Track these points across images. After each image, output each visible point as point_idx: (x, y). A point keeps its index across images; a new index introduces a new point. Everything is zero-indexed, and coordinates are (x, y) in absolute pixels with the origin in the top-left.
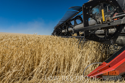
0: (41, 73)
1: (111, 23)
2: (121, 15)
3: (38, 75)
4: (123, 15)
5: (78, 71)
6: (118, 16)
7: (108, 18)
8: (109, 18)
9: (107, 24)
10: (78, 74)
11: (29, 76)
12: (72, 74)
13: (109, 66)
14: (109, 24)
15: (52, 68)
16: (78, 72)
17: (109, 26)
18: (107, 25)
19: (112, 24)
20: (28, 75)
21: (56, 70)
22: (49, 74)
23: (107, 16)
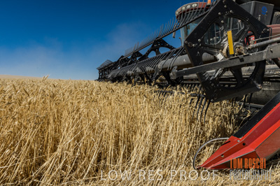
0: (63, 169)
1: (245, 59)
2: (262, 43)
3: (53, 175)
4: (265, 42)
5: (147, 161)
6: (257, 44)
7: (239, 48)
8: (242, 48)
9: (238, 60)
10: (148, 168)
11: (30, 180)
12: (134, 168)
13: (244, 144)
14: (242, 60)
15: (89, 158)
16: (149, 163)
17: (243, 63)
18: (237, 63)
19: (247, 60)
20: (28, 176)
21: (99, 160)
22: (81, 171)
23: (238, 44)
